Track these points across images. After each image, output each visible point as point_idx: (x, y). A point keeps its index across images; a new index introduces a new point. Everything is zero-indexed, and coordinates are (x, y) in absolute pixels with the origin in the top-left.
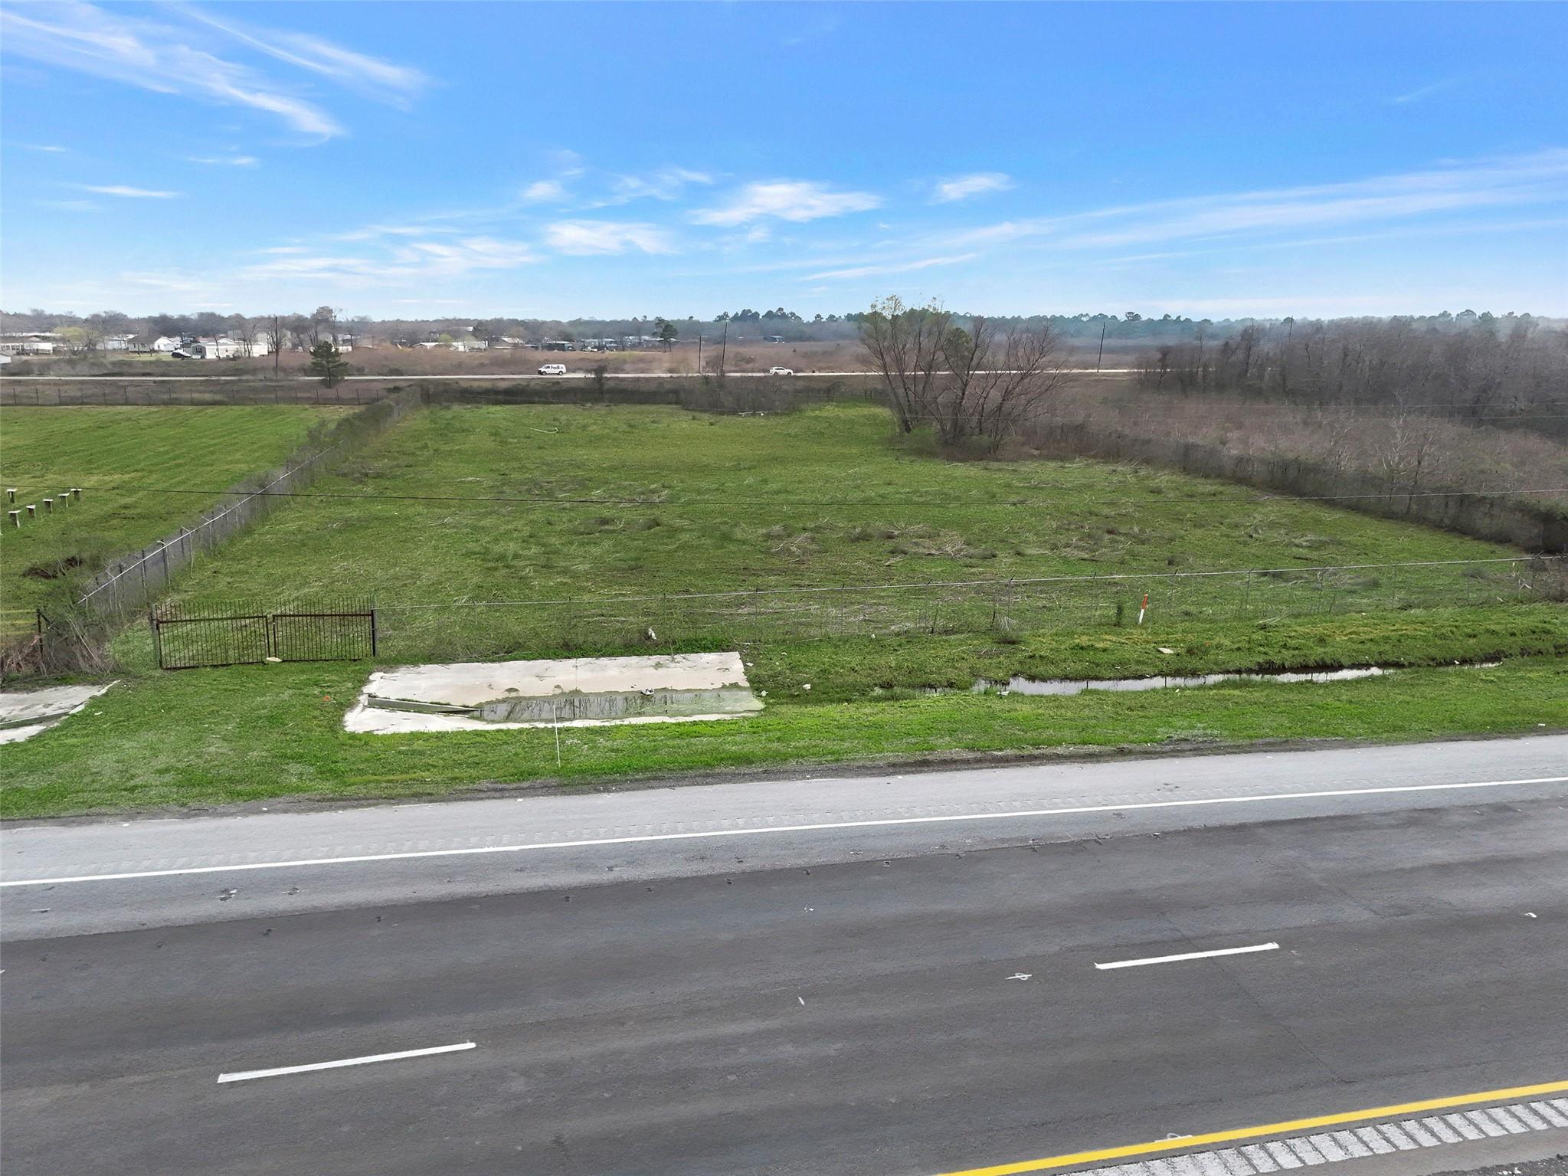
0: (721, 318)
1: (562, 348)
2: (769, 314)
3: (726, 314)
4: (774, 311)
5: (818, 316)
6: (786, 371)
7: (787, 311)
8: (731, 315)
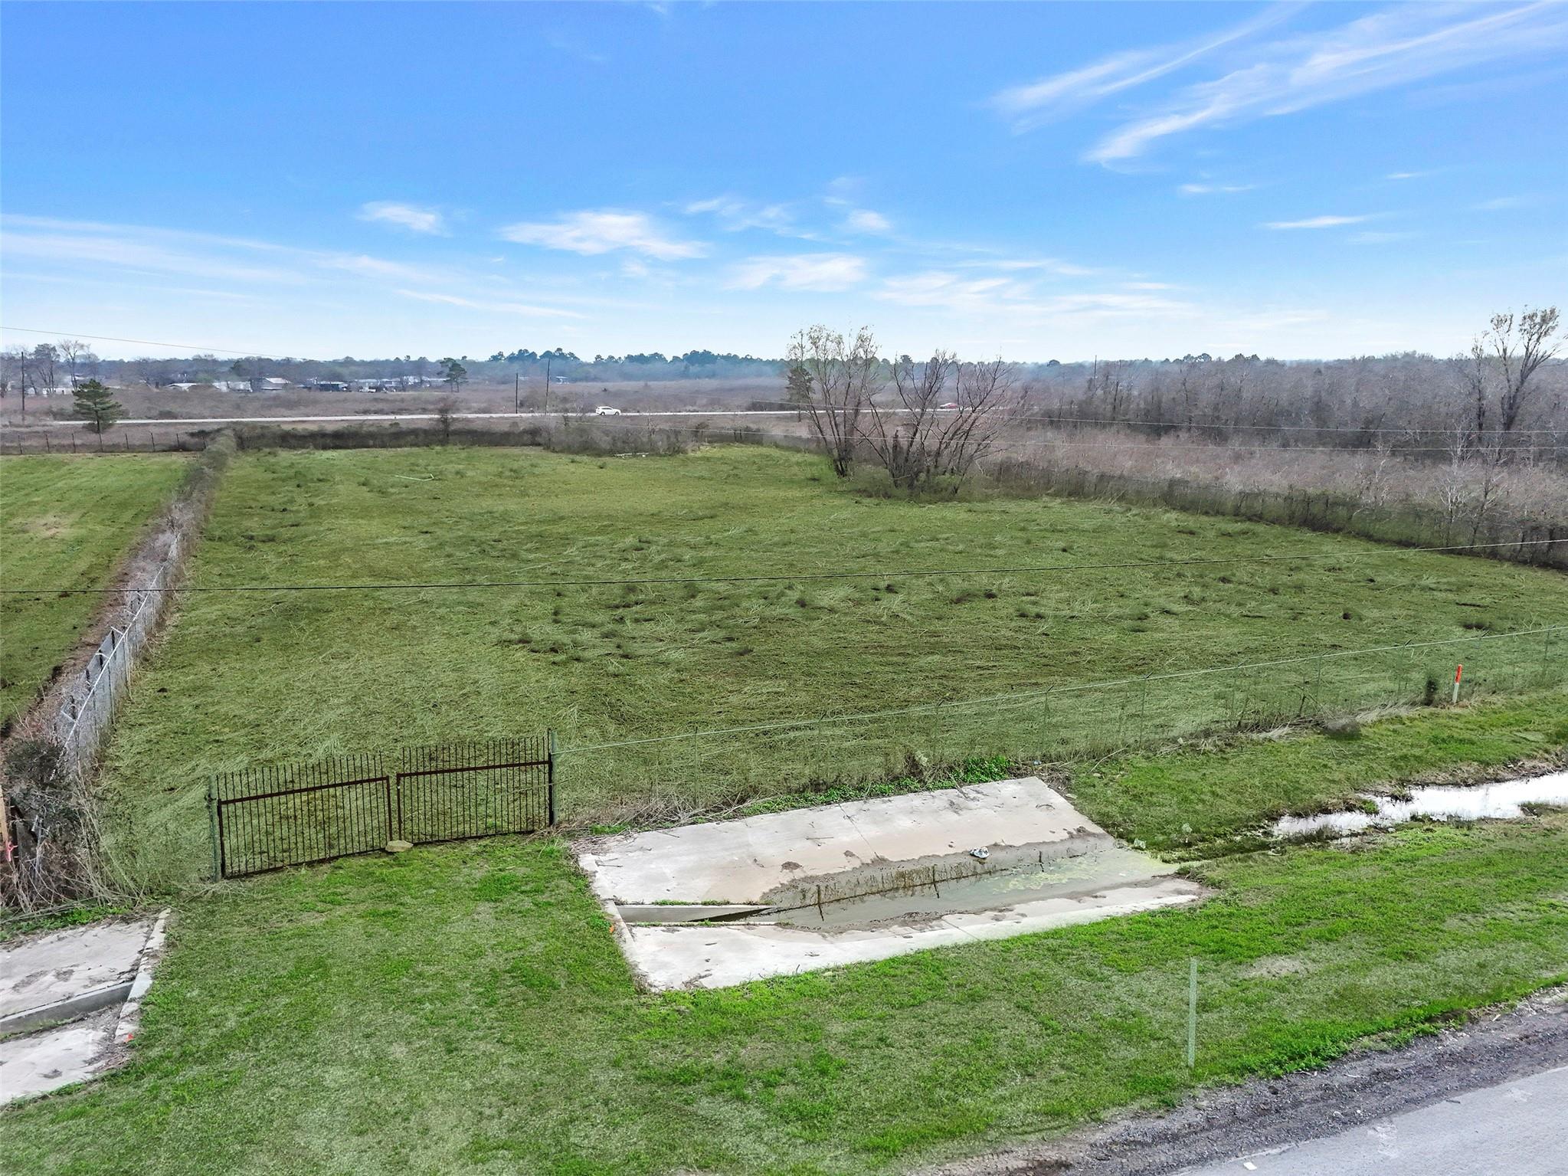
0: (495, 358)
1: (335, 388)
2: (548, 354)
3: (501, 354)
4: (553, 351)
5: (599, 357)
6: (613, 411)
7: (565, 351)
8: (506, 355)
